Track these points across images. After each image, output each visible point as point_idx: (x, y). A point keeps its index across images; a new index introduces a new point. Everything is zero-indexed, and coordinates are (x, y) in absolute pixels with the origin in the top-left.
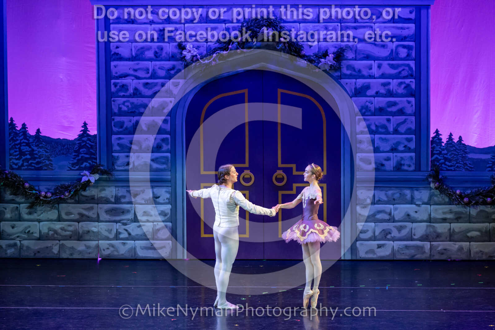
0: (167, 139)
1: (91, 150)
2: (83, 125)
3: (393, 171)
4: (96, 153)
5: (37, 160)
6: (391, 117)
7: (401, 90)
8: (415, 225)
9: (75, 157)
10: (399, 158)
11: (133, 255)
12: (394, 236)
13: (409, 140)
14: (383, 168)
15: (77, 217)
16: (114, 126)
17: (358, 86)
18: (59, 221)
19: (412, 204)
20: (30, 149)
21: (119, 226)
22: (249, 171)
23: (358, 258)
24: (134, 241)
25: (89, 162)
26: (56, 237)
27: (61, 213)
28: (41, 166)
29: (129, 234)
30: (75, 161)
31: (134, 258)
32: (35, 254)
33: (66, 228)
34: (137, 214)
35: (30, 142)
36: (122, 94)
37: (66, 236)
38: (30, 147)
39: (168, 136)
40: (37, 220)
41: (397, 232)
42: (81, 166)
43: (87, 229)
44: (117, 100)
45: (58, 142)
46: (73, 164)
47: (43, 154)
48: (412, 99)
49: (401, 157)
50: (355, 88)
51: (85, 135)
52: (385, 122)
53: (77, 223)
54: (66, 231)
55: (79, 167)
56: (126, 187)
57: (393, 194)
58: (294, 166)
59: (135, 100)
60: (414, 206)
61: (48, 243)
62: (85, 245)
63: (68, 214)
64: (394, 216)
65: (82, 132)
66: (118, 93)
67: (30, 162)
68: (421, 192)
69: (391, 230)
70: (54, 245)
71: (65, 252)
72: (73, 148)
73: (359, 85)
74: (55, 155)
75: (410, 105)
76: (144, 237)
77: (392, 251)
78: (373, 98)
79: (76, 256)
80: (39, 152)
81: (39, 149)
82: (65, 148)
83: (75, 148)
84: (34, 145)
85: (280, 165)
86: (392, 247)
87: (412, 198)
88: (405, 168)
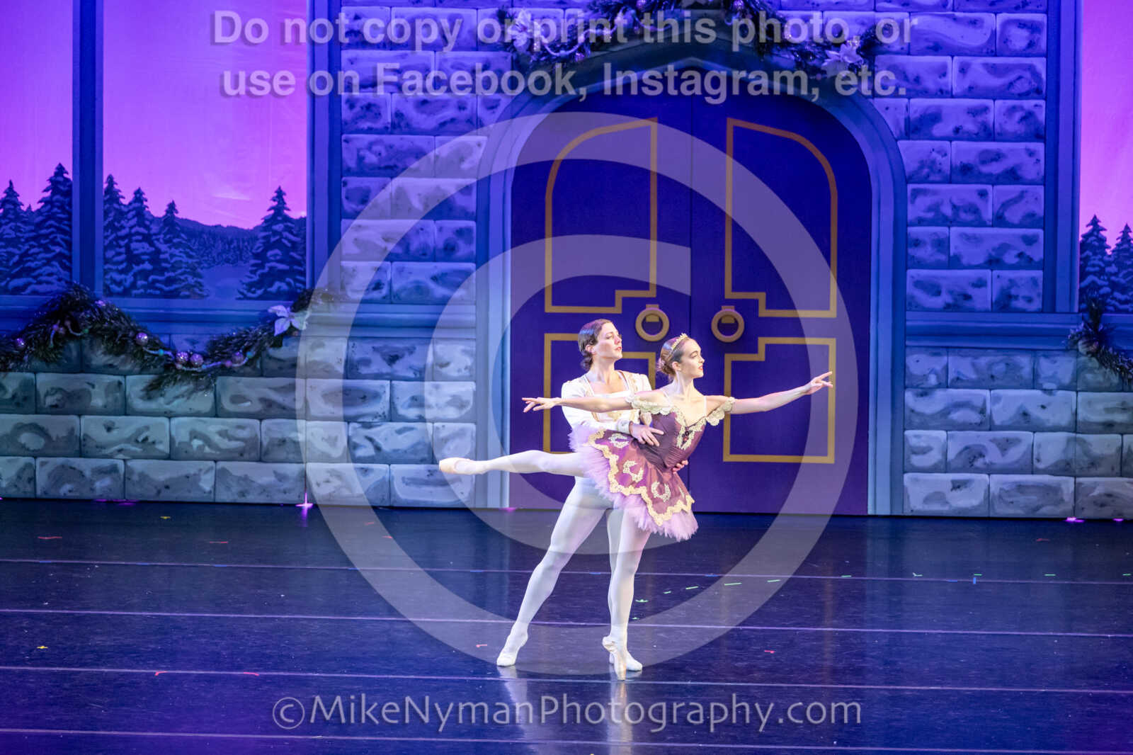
0: (469, 230)
1: (292, 253)
2: (275, 195)
3: (992, 311)
4: (305, 261)
5: (167, 274)
6: (989, 187)
7: (1012, 126)
8: (1039, 437)
9: (254, 268)
10: (1005, 283)
11: (386, 498)
12: (992, 463)
13: (1030, 241)
14: (968, 304)
15: (258, 407)
16: (347, 198)
17: (914, 116)
18: (216, 416)
19: (1034, 388)
20: (153, 249)
21: (355, 429)
22: (657, 306)
23: (907, 512)
24: (387, 466)
25: (288, 279)
26: (211, 453)
27: (220, 396)
28: (176, 289)
29: (378, 449)
30: (256, 278)
31: (388, 505)
32: (159, 492)
33: (231, 432)
34: (396, 402)
35: (152, 232)
36: (366, 125)
37: (230, 451)
38: (152, 244)
39: (472, 224)
40: (165, 413)
41: (998, 452)
42: (269, 289)
43: (279, 436)
44: (357, 139)
45: (216, 234)
46: (251, 286)
47: (181, 261)
48: (1039, 147)
49: (1011, 280)
50: (905, 119)
51: (280, 218)
52: (975, 199)
53: (258, 422)
54: (231, 438)
55: (265, 292)
56: (369, 340)
57: (990, 366)
58: (761, 297)
59: (394, 139)
60: (1038, 393)
61: (190, 467)
62: (275, 472)
63: (237, 399)
64: (991, 416)
65: (272, 212)
66: (356, 123)
67: (151, 278)
68: (1055, 362)
69: (984, 447)
70: (204, 471)
71: (228, 488)
72: (252, 249)
73: (915, 112)
74: (209, 264)
75: (1034, 160)
76: (413, 457)
77: (985, 499)
78: (948, 143)
79: (252, 498)
80: (172, 256)
81: (173, 249)
82: (232, 246)
83: (256, 247)
84: (161, 240)
85: (729, 294)
86: (985, 487)
87: (1035, 374)
88: (1020, 304)
